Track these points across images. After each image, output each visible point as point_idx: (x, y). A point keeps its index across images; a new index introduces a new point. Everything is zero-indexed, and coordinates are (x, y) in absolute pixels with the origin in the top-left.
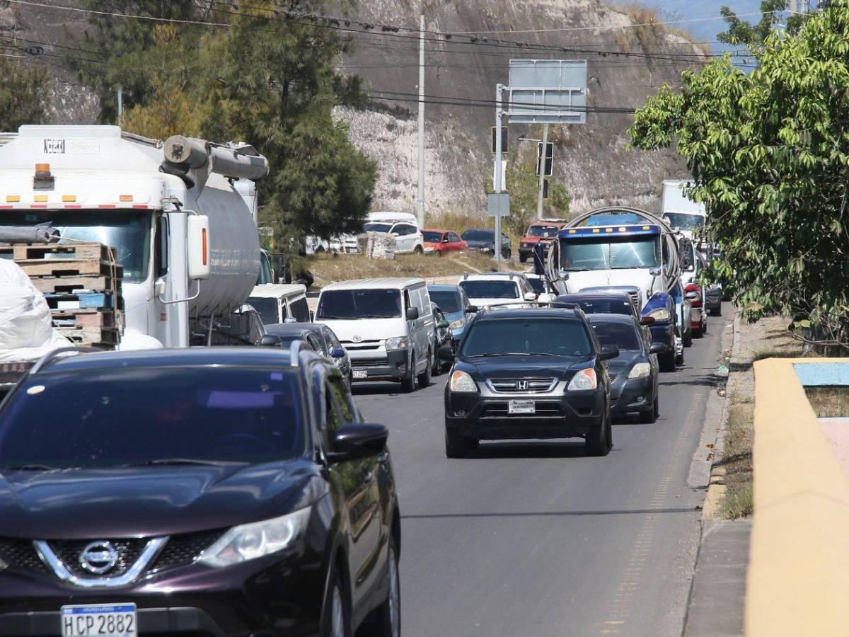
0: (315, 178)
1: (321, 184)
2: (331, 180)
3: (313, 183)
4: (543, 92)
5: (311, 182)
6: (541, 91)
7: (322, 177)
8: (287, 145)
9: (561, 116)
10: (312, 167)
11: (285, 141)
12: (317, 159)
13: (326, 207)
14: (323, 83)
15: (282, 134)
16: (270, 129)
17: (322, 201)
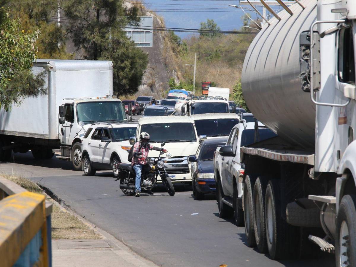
0: (119, 62)
1: (123, 65)
2: (127, 63)
3: (118, 64)
4: (132, 32)
5: (117, 64)
6: (131, 31)
7: (123, 61)
8: (102, 44)
9: (141, 44)
10: (118, 56)
11: (102, 41)
12: (120, 51)
13: (126, 78)
14: (120, 10)
15: (99, 38)
16: (93, 35)
17: (123, 74)
